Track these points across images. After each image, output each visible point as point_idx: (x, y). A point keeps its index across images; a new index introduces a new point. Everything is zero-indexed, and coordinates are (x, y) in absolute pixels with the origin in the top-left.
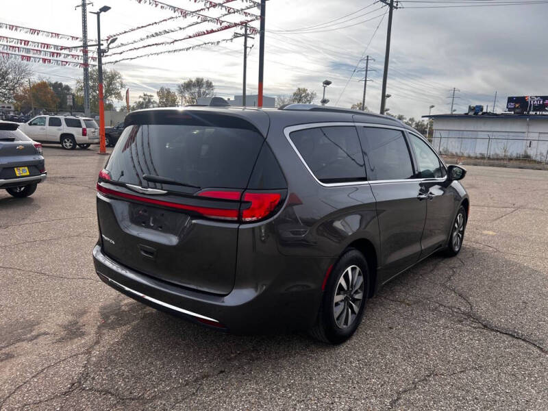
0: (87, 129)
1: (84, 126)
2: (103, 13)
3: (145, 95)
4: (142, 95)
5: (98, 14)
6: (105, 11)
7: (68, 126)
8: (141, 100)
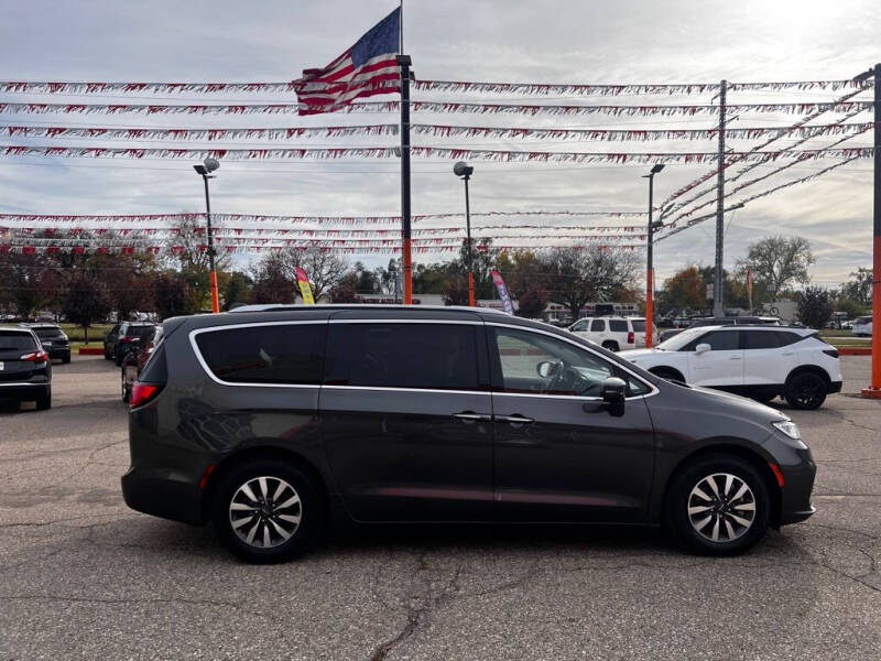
0: (636, 334)
1: (631, 329)
2: (656, 174)
3: (861, 271)
4: (856, 271)
5: (651, 177)
6: (659, 171)
7: (612, 329)
8: (854, 279)
